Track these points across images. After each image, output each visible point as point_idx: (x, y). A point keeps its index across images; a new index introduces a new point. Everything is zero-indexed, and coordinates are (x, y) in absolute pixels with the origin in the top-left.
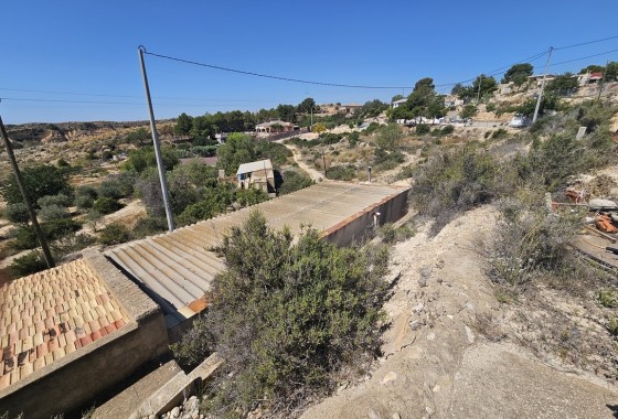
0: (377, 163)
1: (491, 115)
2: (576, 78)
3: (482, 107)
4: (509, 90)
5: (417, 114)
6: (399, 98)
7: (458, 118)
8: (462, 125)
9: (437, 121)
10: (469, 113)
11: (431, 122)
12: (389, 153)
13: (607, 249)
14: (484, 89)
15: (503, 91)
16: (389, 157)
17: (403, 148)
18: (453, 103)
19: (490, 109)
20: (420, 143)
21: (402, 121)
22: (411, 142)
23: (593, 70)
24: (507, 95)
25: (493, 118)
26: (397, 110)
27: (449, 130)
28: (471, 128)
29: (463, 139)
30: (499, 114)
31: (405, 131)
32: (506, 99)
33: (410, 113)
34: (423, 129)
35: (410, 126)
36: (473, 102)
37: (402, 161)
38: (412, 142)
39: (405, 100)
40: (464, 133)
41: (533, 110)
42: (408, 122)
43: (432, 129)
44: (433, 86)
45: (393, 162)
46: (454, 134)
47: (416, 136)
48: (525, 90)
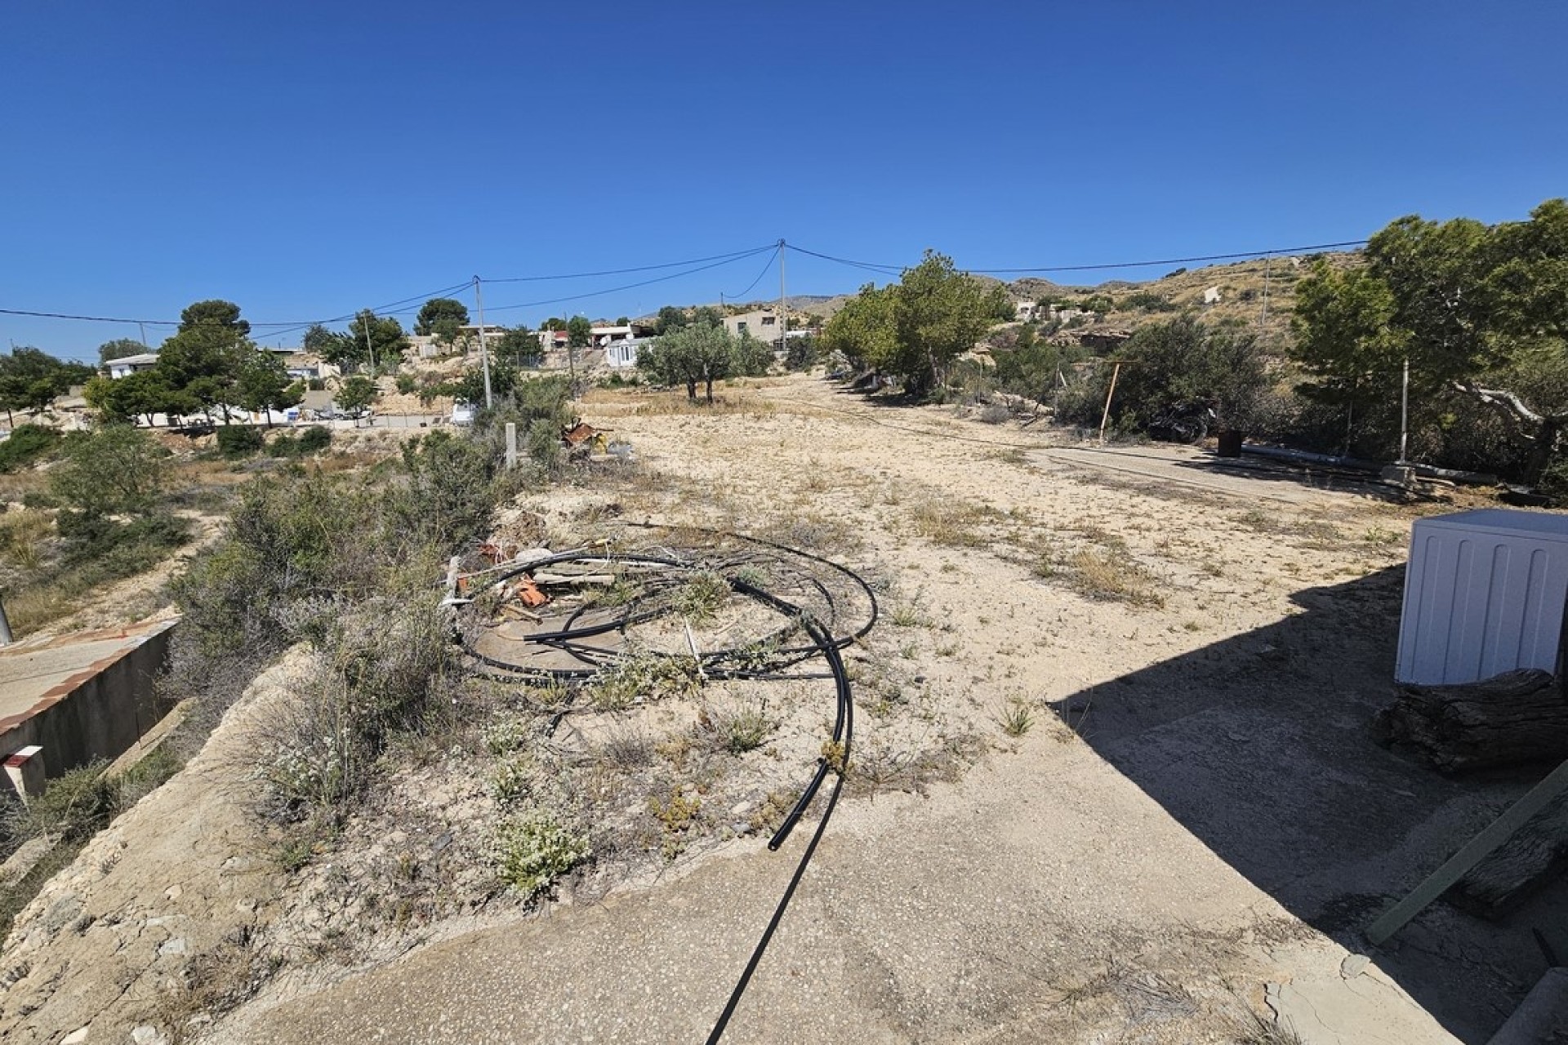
0: (74, 562)
1: (411, 401)
2: (537, 337)
3: (387, 383)
4: (434, 351)
5: (207, 399)
6: (127, 349)
7: (335, 408)
8: (350, 424)
9: (277, 417)
10: (358, 398)
11: (262, 419)
12: (125, 520)
13: (528, 639)
14: (379, 343)
15: (424, 352)
16: (128, 536)
17: (181, 500)
18: (314, 372)
19: (405, 387)
20: (240, 478)
21: (161, 419)
22: (207, 478)
23: (555, 325)
24: (433, 359)
25: (417, 408)
26: (129, 385)
27: (318, 439)
28: (373, 432)
29: (362, 458)
30: (427, 397)
31: (181, 448)
32: (433, 367)
33: (180, 396)
34: (241, 442)
35: (195, 431)
36: (365, 370)
37: (183, 541)
38: (210, 479)
39: (152, 358)
40: (360, 444)
41: (482, 392)
42: (184, 420)
43: (271, 438)
44: (245, 326)
45: (140, 549)
46: (337, 448)
47: (222, 462)
48: (464, 351)
